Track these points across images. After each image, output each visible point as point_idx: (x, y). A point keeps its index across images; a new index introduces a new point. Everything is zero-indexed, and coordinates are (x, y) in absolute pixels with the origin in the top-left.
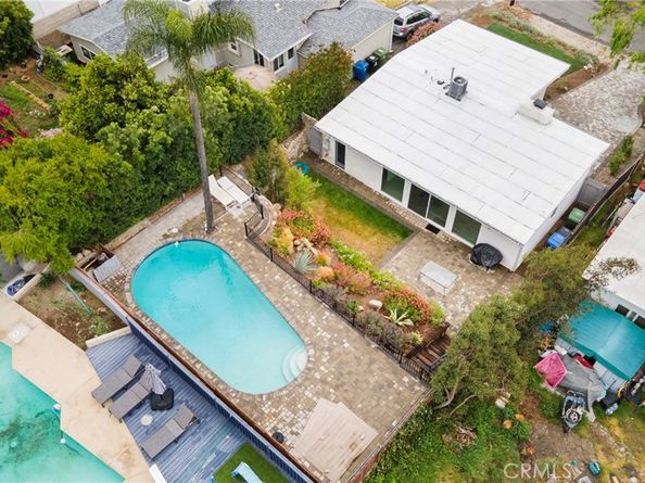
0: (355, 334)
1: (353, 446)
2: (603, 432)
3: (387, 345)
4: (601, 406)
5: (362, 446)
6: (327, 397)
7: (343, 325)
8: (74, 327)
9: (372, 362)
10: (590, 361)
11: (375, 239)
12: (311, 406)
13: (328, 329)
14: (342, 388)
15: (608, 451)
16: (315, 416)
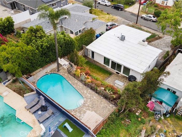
0: (97, 95)
1: (96, 122)
2: (166, 122)
3: (106, 97)
4: (165, 115)
5: (99, 122)
6: (89, 110)
7: (94, 93)
8: (21, 92)
9: (102, 101)
11: (102, 75)
12: (85, 112)
13: (89, 94)
14: (93, 108)
15: (168, 127)
16: (86, 115)
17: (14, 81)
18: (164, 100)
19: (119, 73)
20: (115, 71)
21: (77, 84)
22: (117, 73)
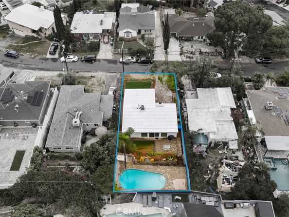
0: (168, 167)
1: (183, 184)
2: (209, 155)
3: (174, 165)
4: (206, 151)
5: (185, 183)
6: (173, 180)
7: (164, 167)
8: (127, 200)
9: (174, 169)
10: (201, 145)
12: (172, 183)
13: (163, 169)
14: (174, 177)
15: (212, 158)
16: (174, 183)
17: (113, 197)
18: (202, 143)
19: (158, 138)
20: (154, 138)
21: (148, 168)
22: (156, 138)
